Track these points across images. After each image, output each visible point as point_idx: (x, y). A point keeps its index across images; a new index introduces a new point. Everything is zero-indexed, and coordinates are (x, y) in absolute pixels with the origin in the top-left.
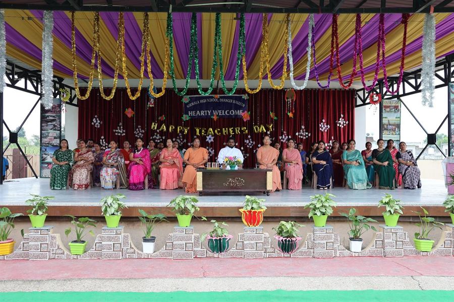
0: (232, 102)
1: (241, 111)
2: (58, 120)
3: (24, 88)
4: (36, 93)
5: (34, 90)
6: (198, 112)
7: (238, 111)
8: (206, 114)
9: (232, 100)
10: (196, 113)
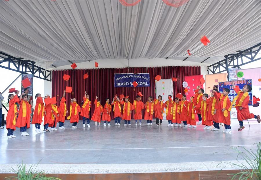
0: (141, 77)
1: (146, 83)
2: (31, 88)
3: (8, 67)
4: (18, 71)
5: (16, 69)
6: (122, 83)
7: (145, 82)
8: (127, 85)
9: (141, 76)
10: (121, 84)
